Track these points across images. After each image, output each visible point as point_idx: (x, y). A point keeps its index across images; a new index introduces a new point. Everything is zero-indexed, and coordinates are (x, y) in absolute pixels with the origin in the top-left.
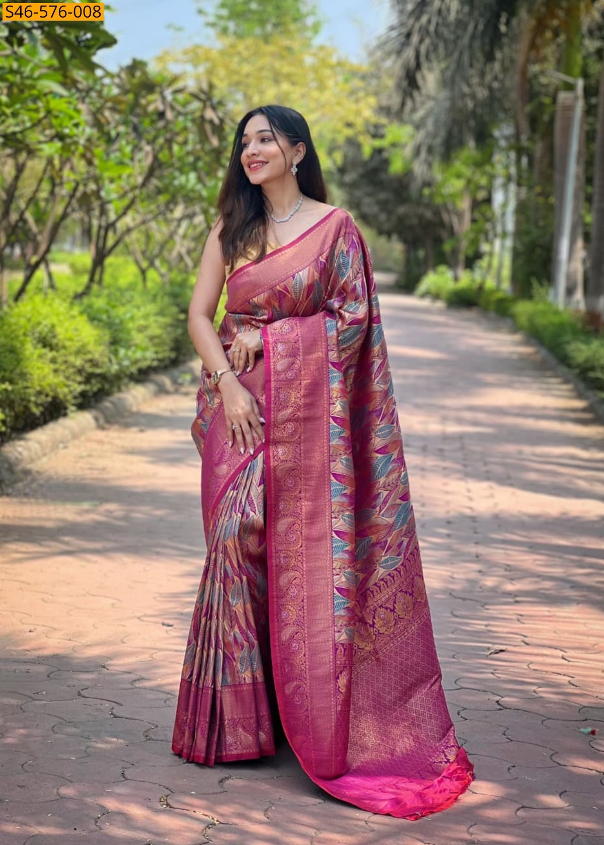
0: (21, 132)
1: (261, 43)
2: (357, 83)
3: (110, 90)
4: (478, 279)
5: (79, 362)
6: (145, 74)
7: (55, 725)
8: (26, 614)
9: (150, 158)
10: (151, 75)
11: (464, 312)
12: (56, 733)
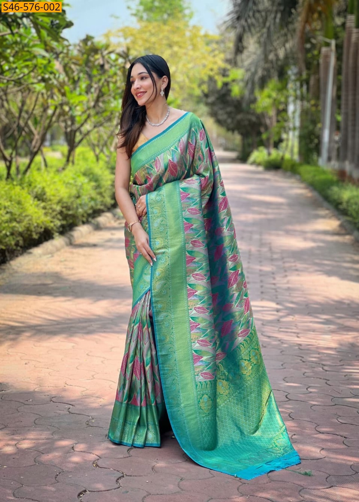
0: (23, 77)
1: (162, 25)
2: (214, 46)
3: (73, 53)
4: (281, 154)
5: (58, 208)
6: (92, 43)
7: (37, 419)
8: (24, 354)
9: (97, 91)
10: (96, 44)
11: (273, 172)
12: (36, 424)
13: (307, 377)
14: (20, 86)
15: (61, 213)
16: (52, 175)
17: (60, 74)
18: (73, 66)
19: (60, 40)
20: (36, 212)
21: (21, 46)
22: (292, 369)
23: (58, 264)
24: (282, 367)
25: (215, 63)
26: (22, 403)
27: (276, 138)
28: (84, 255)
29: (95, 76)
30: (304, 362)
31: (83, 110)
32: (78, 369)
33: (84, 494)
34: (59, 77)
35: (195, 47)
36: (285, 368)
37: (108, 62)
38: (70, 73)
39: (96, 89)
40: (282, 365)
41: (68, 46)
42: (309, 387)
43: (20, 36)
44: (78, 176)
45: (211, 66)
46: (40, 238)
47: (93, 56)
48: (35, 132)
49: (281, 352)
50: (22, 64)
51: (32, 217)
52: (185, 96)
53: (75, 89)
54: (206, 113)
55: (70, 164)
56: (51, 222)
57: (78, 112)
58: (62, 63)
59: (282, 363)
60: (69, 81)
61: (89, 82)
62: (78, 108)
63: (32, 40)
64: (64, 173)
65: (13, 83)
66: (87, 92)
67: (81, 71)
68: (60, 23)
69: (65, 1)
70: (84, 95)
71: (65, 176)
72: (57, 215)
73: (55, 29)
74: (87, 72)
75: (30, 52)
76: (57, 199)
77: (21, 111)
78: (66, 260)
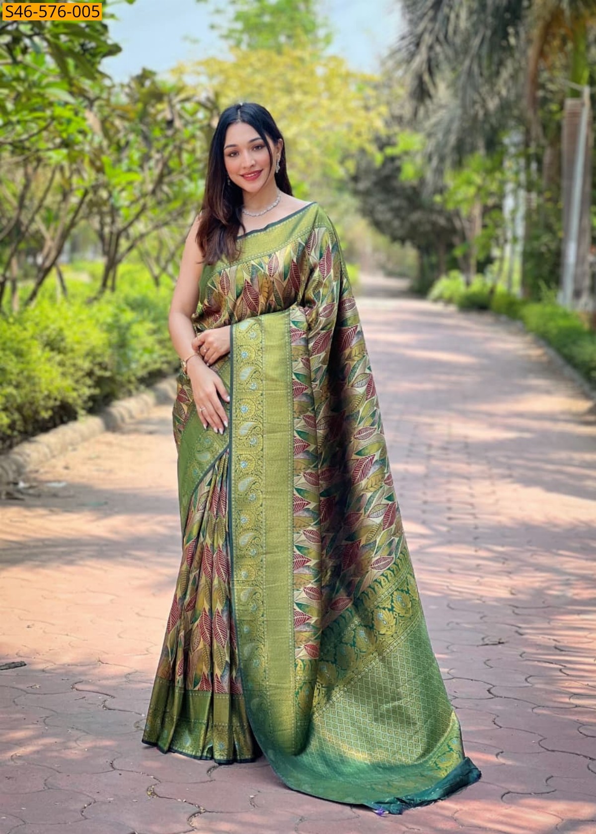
0: (28, 139)
1: (274, 55)
2: (370, 92)
3: (118, 98)
4: (489, 283)
5: (86, 365)
6: (153, 83)
7: (47, 717)
8: (25, 610)
9: (160, 166)
10: (160, 85)
11: (475, 316)
12: (47, 725)
13: (527, 660)
14: (22, 154)
15: (90, 374)
16: (75, 308)
17: (94, 134)
18: (118, 122)
19: (97, 75)
20: (46, 371)
21: (26, 85)
22: (500, 647)
23: (84, 464)
24: (482, 643)
26: (22, 690)
27: (477, 255)
28: (131, 449)
29: (157, 140)
30: (521, 635)
31: (133, 198)
32: (120, 637)
34: (92, 140)
35: (332, 95)
36: (487, 645)
37: (181, 117)
38: (112, 132)
39: (157, 161)
40: (483, 639)
41: (110, 88)
42: (531, 676)
43: (26, 67)
44: (123, 311)
46: (52, 417)
47: (153, 106)
48: (48, 235)
49: (481, 618)
50: (27, 115)
51: (40, 379)
52: (317, 177)
53: (119, 161)
54: (353, 210)
55: (108, 292)
56: (75, 389)
57: (123, 199)
58: (99, 115)
59: (483, 636)
60: (109, 146)
61: (145, 150)
62: (124, 194)
63: (46, 75)
64: (96, 306)
65: (9, 148)
66: (141, 167)
67: (133, 131)
68: (98, 47)
69: (108, 10)
70: (136, 172)
71: (99, 310)
72: (84, 376)
73: (88, 57)
74: (142, 131)
75: (42, 96)
76: (85, 348)
77: (22, 198)
78: (98, 457)
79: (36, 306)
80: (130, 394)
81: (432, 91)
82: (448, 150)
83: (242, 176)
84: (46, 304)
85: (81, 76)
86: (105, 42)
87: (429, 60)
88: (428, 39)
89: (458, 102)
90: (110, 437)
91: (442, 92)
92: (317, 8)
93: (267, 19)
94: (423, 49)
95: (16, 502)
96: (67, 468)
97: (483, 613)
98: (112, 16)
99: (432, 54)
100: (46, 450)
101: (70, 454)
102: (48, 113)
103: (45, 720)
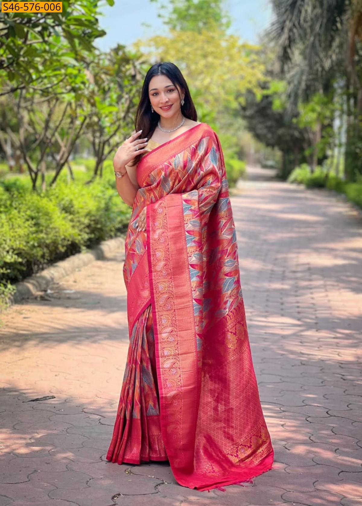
0: (51, 87)
1: (196, 35)
2: (254, 57)
3: (104, 62)
4: (325, 171)
5: (86, 221)
6: (124, 53)
7: (68, 428)
8: (53, 366)
9: (128, 102)
10: (127, 53)
11: (317, 191)
12: (68, 433)
13: (348, 394)
14: (47, 96)
15: (89, 226)
16: (79, 187)
17: (90, 84)
18: (103, 76)
19: (92, 49)
20: (63, 225)
21: (50, 55)
22: (332, 387)
23: (86, 279)
24: (321, 385)
25: (254, 75)
26: (54, 412)
27: (318, 155)
28: (113, 270)
29: (126, 86)
30: (344, 380)
31: (112, 122)
32: (107, 382)
33: (118, 497)
34: (89, 87)
35: (231, 59)
36: (325, 386)
37: (140, 73)
38: (100, 82)
39: (126, 99)
40: (322, 382)
41: (99, 56)
42: (350, 404)
43: (50, 44)
44: (107, 189)
45: (249, 78)
46: (66, 251)
47: (124, 66)
48: (62, 144)
49: (321, 370)
50: (51, 73)
51: (59, 229)
52: (221, 108)
53: (104, 99)
54: (243, 128)
55: (98, 177)
56: (79, 235)
57: (106, 122)
58: (93, 72)
59: (322, 380)
60: (98, 91)
61: (120, 93)
62: (107, 119)
63: (62, 49)
64: (92, 186)
65: (40, 92)
66: (117, 103)
67: (112, 81)
68: (92, 32)
69: (98, 10)
70: (114, 106)
71: (94, 189)
72: (84, 228)
73: (87, 38)
74: (118, 82)
75: (59, 61)
76: (85, 211)
77: (47, 122)
78: (93, 275)
79: (56, 186)
80: (111, 237)
81: (291, 56)
82: (300, 92)
83: (161, 108)
84: (62, 185)
85: (82, 49)
86: (96, 29)
87: (289, 38)
88: (288, 24)
89: (306, 62)
90: (100, 263)
91: (297, 56)
92: (221, 5)
93: (192, 12)
94: (286, 30)
95: (46, 302)
96: (75, 282)
97: (322, 367)
98: (100, 14)
99: (291, 34)
100: (63, 272)
101: (77, 273)
102: (63, 71)
103: (67, 430)
